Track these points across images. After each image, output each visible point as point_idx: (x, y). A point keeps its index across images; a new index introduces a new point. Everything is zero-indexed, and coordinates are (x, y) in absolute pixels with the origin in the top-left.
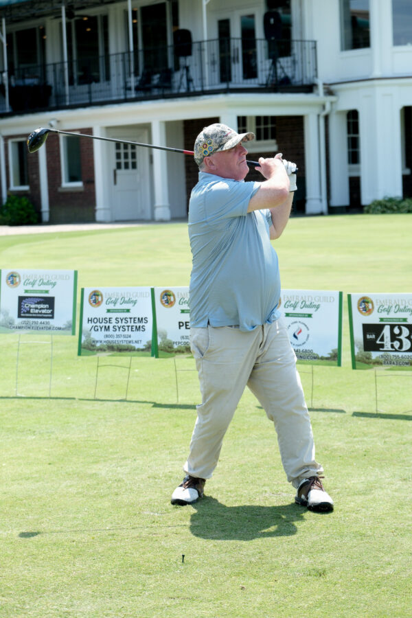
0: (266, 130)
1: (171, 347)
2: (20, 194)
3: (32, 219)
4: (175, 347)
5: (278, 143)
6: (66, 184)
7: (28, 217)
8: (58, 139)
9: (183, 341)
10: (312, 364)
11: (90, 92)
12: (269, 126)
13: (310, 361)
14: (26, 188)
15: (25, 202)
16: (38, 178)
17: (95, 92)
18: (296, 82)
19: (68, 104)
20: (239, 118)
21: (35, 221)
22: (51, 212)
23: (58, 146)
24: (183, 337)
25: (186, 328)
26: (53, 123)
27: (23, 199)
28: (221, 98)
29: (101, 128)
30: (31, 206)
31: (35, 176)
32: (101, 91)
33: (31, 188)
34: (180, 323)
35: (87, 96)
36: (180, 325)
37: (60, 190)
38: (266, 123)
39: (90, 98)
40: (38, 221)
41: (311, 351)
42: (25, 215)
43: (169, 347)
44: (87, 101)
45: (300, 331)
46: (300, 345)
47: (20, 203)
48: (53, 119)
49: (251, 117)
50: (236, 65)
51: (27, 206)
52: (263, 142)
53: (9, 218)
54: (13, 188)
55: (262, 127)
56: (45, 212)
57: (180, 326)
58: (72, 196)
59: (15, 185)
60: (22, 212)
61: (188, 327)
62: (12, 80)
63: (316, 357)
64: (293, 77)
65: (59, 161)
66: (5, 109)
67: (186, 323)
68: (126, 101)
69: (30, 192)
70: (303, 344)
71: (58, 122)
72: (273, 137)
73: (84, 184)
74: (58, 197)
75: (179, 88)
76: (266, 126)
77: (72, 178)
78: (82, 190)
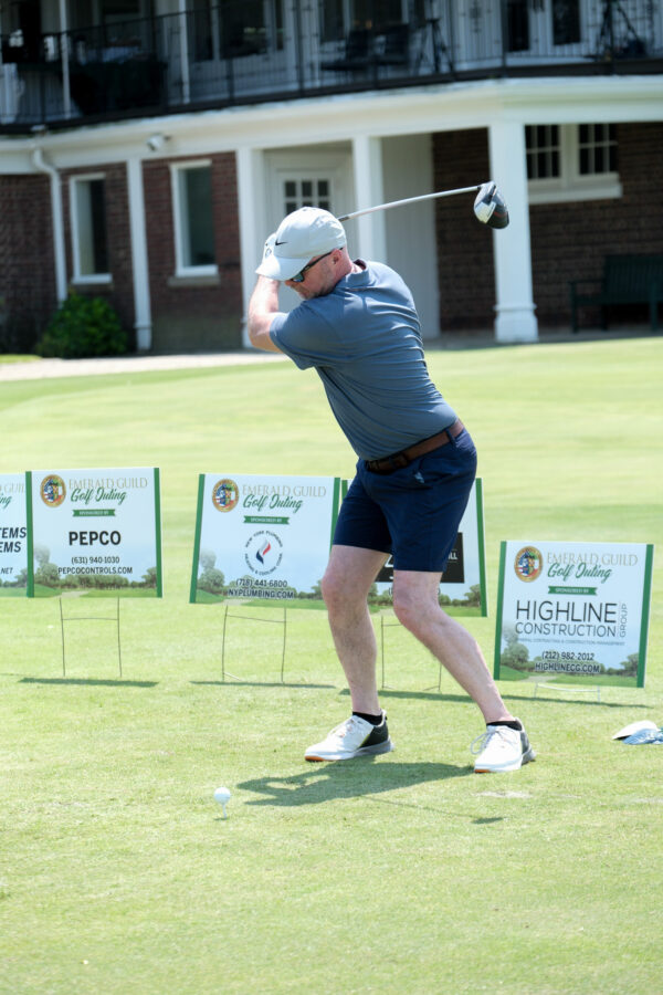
0: (599, 151)
1: (54, 578)
2: (90, 293)
3: (113, 343)
4: (63, 576)
5: (622, 180)
6: (185, 271)
7: (107, 339)
8: (168, 175)
9: (76, 565)
10: (285, 607)
11: (230, 77)
12: (607, 144)
13: (283, 601)
14: (105, 278)
15: (99, 307)
16: (128, 258)
17: (242, 76)
18: (654, 50)
19: (187, 100)
20: (528, 130)
21: (122, 348)
22: (154, 330)
23: (169, 190)
24: (75, 560)
25: (82, 543)
26: (156, 141)
27: (97, 302)
28: (489, 87)
29: (254, 151)
30: (112, 316)
31: (122, 254)
32: (252, 74)
33: (115, 278)
34: (71, 533)
35: (225, 84)
36: (73, 537)
37: (172, 283)
38: (599, 137)
39: (231, 89)
40: (130, 349)
41: (284, 583)
42: (101, 336)
43: (52, 578)
44: (225, 96)
45: (269, 548)
46: (267, 573)
47: (89, 311)
48: (157, 134)
49: (568, 126)
50: (540, 15)
51: (105, 316)
52: (593, 178)
53: (64, 341)
54: (80, 278)
55: (592, 145)
56: (144, 328)
57: (71, 540)
58: (195, 294)
59: (84, 272)
60: (93, 330)
61: (84, 541)
62: (81, 51)
63: (292, 594)
64: (653, 40)
65: (171, 222)
66: (63, 112)
67: (81, 533)
68: (303, 94)
69: (112, 288)
70: (272, 570)
71: (167, 139)
72: (613, 168)
73: (220, 270)
74: (167, 296)
75: (418, 65)
76: (599, 144)
77: (199, 258)
78: (216, 281)
